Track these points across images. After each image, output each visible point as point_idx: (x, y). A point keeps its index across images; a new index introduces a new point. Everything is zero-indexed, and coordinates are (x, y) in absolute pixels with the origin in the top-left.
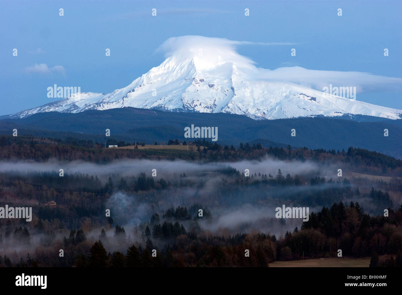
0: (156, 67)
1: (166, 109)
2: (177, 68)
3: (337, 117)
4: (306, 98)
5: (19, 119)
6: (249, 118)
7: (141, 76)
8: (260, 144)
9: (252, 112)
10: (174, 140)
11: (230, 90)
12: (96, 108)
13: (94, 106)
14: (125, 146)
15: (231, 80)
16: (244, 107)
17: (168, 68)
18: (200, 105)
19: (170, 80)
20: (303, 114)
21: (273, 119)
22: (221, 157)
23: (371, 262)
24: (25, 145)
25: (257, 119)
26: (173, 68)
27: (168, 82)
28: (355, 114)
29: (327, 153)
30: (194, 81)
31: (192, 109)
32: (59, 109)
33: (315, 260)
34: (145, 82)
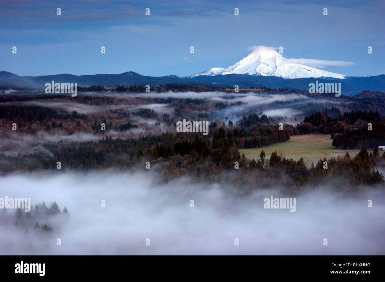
0: (245, 57)
1: (249, 74)
2: (254, 58)
3: (318, 78)
4: (306, 70)
5: (191, 78)
6: (283, 78)
7: (239, 61)
8: (287, 88)
9: (285, 76)
10: (252, 87)
11: (275, 67)
13: (221, 73)
15: (276, 63)
16: (281, 74)
17: (250, 58)
18: (263, 73)
19: (251, 63)
20: (304, 77)
21: (292, 78)
23: (332, 136)
24: (193, 89)
25: (286, 79)
26: (252, 58)
27: (250, 63)
28: (326, 76)
30: (261, 63)
31: (260, 74)
32: (207, 74)
33: (309, 135)
34: (241, 64)
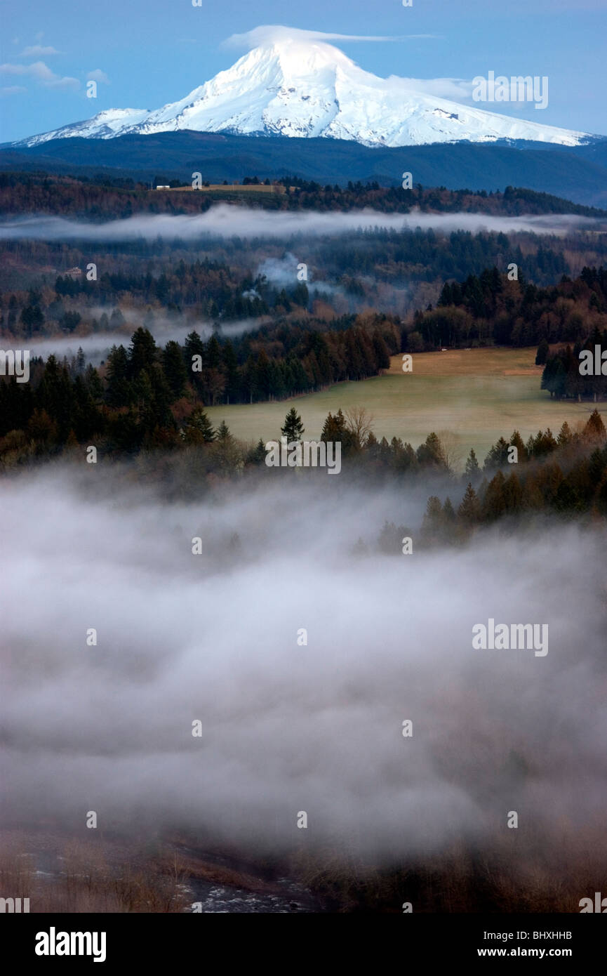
0: (225, 69)
1: (240, 132)
2: (256, 73)
3: (488, 143)
4: (444, 115)
5: (25, 149)
6: (361, 146)
7: (203, 84)
8: (376, 182)
9: (367, 136)
10: (252, 178)
11: (333, 104)
12: (137, 132)
13: (135, 129)
14: (180, 186)
15: (334, 88)
16: (354, 128)
17: (243, 73)
18: (290, 126)
19: (246, 90)
20: (439, 139)
21: (396, 146)
22: (320, 202)
23: (539, 353)
24: (36, 186)
25: (372, 146)
26: (249, 72)
27: (242, 92)
28: (514, 138)
29: (475, 195)
30: (280, 92)
31: (278, 132)
32: (85, 134)
33: (457, 351)
34: (209, 93)
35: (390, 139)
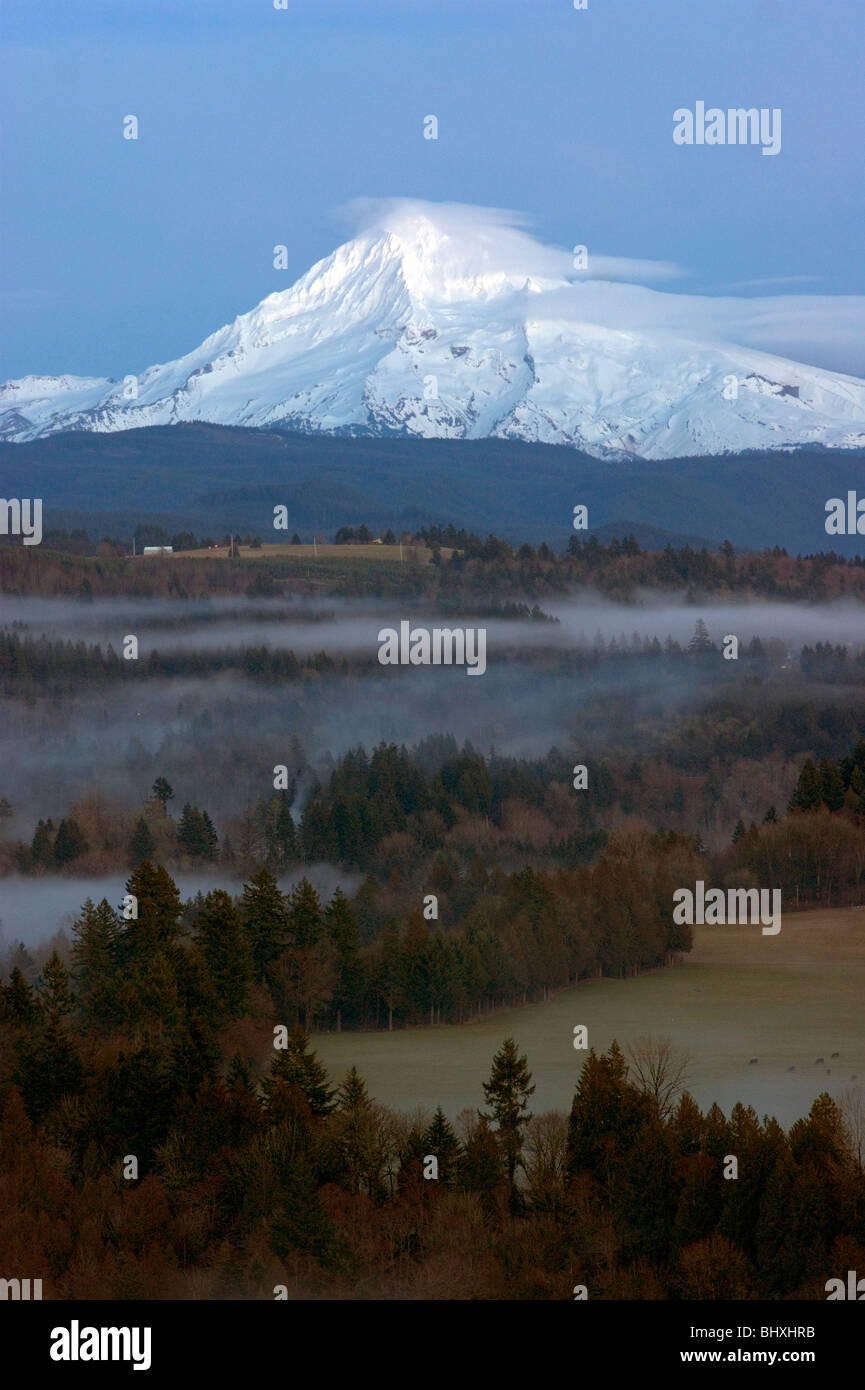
0: (279, 291)
1: (315, 427)
2: (348, 296)
4: (767, 389)
6: (584, 457)
7: (231, 321)
8: (632, 538)
9: (593, 435)
10: (354, 527)
11: (521, 365)
12: (86, 427)
13: (82, 420)
14: (195, 547)
15: (524, 332)
16: (568, 418)
17: (320, 296)
18: (425, 412)
19: (327, 334)
20: (756, 440)
21: (659, 457)
22: (509, 582)
25: (608, 458)
26: (335, 294)
27: (318, 340)
29: (850, 566)
30: (403, 337)
31: (399, 427)
34: (244, 340)
35: (648, 441)
